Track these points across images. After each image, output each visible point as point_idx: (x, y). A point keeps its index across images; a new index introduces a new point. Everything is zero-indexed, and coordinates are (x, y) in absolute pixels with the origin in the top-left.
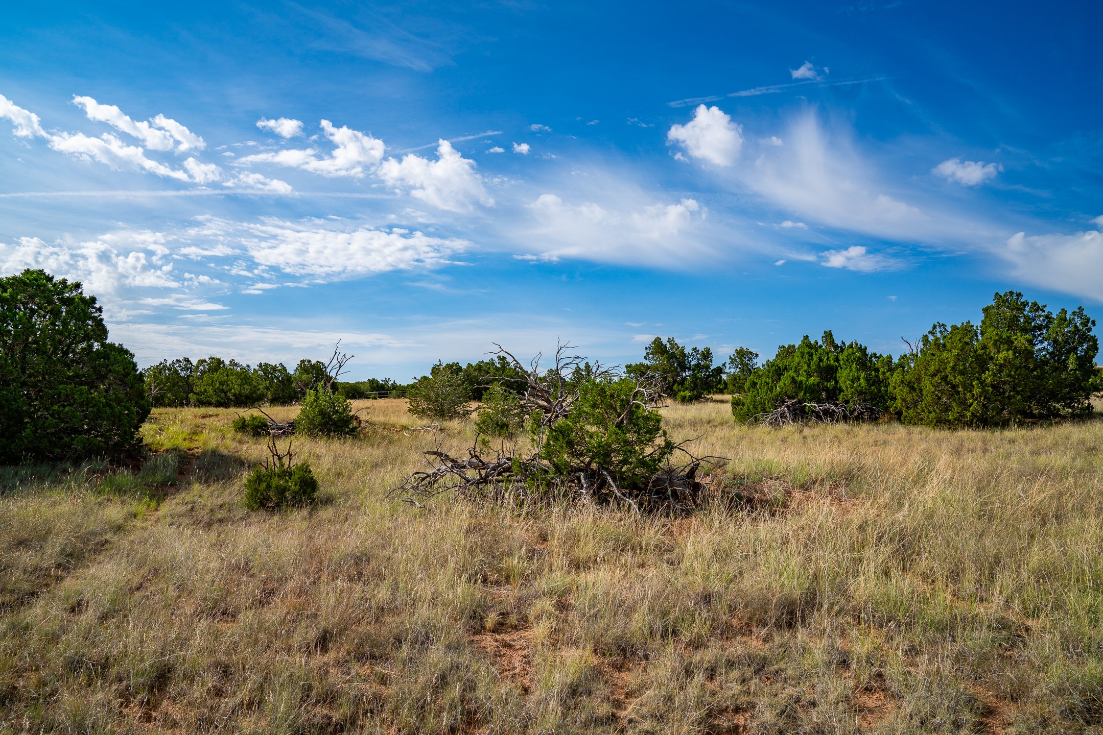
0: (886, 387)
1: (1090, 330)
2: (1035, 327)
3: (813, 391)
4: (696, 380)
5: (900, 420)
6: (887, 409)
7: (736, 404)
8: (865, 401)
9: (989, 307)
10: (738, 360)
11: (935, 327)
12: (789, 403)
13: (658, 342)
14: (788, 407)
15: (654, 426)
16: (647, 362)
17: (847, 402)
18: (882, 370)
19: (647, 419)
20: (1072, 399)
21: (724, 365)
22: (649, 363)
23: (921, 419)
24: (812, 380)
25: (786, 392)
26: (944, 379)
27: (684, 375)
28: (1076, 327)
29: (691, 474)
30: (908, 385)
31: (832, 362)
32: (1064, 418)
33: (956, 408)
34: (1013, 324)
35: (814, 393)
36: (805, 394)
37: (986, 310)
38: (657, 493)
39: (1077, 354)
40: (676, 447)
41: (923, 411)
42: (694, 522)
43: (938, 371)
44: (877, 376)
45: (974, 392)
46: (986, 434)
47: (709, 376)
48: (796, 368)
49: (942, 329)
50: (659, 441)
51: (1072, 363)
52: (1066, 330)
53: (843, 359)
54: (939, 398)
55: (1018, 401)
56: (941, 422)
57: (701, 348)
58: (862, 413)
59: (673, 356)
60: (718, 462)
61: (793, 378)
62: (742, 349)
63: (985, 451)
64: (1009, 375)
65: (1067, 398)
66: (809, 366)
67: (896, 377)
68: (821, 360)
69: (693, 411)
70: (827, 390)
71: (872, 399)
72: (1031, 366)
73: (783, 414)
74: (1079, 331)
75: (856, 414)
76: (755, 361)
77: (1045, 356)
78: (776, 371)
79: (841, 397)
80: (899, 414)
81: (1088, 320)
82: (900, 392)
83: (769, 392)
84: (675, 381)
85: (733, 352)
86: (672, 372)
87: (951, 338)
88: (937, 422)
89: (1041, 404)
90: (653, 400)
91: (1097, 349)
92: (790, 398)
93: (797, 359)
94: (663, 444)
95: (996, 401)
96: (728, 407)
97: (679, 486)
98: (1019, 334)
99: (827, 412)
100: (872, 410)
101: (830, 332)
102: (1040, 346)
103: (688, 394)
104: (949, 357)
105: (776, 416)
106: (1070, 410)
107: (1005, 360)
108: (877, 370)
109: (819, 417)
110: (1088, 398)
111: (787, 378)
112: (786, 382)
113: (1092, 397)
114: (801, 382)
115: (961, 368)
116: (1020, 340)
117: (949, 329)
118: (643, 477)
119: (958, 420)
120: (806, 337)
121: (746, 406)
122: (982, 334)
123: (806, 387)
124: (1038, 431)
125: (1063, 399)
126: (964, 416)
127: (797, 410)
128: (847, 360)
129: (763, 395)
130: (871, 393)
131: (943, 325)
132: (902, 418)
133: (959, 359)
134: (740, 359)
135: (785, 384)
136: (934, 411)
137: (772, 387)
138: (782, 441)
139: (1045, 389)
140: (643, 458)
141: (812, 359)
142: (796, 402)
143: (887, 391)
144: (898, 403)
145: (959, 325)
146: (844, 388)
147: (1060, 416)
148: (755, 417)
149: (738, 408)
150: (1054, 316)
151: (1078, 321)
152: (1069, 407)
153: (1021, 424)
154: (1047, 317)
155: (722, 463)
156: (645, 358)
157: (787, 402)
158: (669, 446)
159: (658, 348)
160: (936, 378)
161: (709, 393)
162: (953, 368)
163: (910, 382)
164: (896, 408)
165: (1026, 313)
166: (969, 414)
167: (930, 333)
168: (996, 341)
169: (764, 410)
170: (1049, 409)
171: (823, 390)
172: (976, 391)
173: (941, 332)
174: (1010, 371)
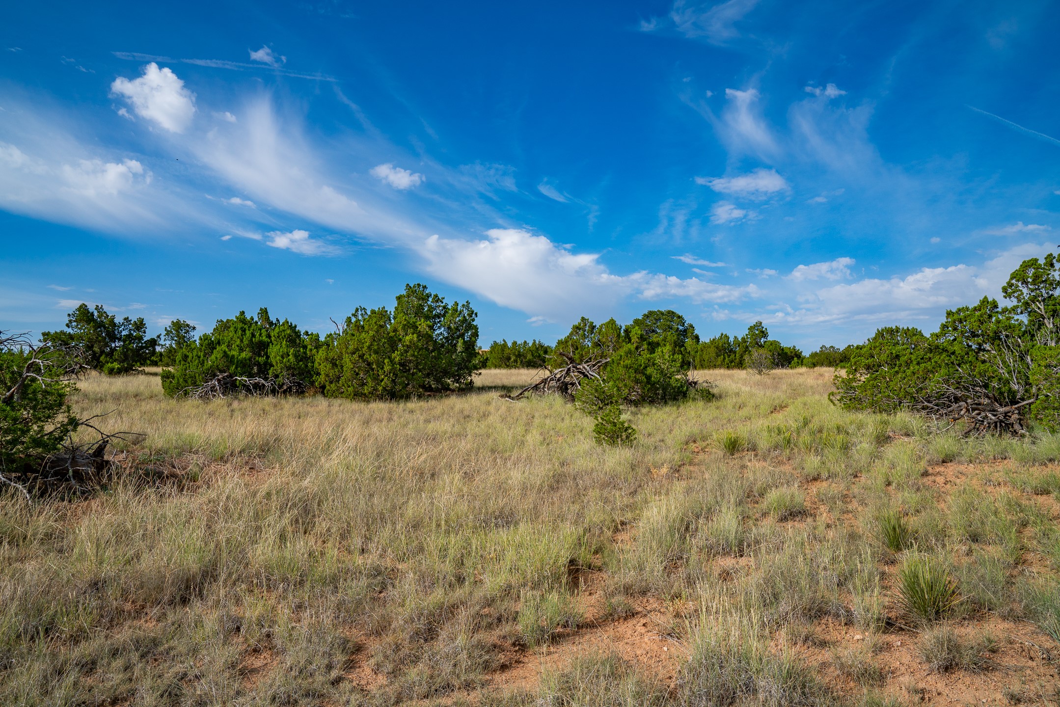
0: (313, 363)
1: (473, 320)
2: (435, 315)
3: (244, 366)
4: (127, 351)
5: (324, 394)
6: (312, 383)
7: (166, 377)
8: (293, 375)
9: (401, 296)
10: (174, 332)
11: (357, 310)
12: (220, 376)
13: (83, 309)
14: (219, 381)
15: (55, 401)
16: (70, 331)
17: (277, 376)
18: (309, 347)
19: (46, 393)
20: (459, 376)
21: (159, 337)
22: (72, 332)
23: (342, 393)
24: (243, 355)
25: (217, 366)
26: (361, 357)
27: (113, 345)
28: (464, 317)
29: (100, 451)
30: (331, 362)
31: (264, 338)
32: (453, 391)
33: (371, 383)
34: (419, 311)
35: (245, 367)
36: (236, 368)
37: (399, 298)
38: (56, 474)
39: (464, 339)
40: (82, 424)
41: (343, 385)
42: (95, 504)
43: (357, 350)
44: (305, 353)
45: (385, 369)
46: (393, 405)
47: (142, 348)
48: (229, 342)
49: (363, 312)
50: (61, 418)
51: (460, 347)
52: (458, 319)
53: (274, 336)
54: (357, 374)
55: (419, 377)
56: (359, 396)
57: (134, 318)
58: (290, 388)
59: (101, 325)
60: (137, 438)
61: (225, 352)
62: (178, 322)
63: (390, 420)
64: (413, 355)
65: (455, 375)
66: (242, 341)
67: (321, 354)
68: (253, 335)
69: (120, 383)
70: (258, 364)
71: (300, 374)
72: (431, 348)
73: (214, 387)
74: (466, 320)
75: (285, 387)
76: (192, 333)
77: (441, 339)
78: (210, 344)
79: (270, 372)
80: (323, 387)
81: (473, 312)
82: (324, 368)
83: (200, 366)
84: (102, 352)
85: (170, 324)
86: (100, 342)
87: (368, 321)
88: (355, 395)
89: (438, 380)
90: (73, 372)
91: (478, 336)
92: (222, 371)
93: (231, 334)
94: (66, 420)
95: (402, 377)
96: (158, 380)
97: (83, 466)
98: (422, 320)
99: (257, 386)
100: (299, 384)
101: (266, 309)
102: (438, 332)
103: (116, 365)
104: (366, 337)
105: (206, 389)
106: (457, 385)
107: (410, 342)
108: (305, 347)
109: (248, 390)
110: (470, 375)
111: (218, 352)
112: (218, 356)
113: (473, 375)
114: (233, 356)
115: (376, 347)
116: (423, 325)
117: (369, 313)
118: (39, 458)
119: (372, 394)
120: (243, 313)
121: (176, 379)
122: (395, 318)
123: (237, 362)
124: (433, 403)
125: (454, 376)
126: (376, 390)
127: (227, 383)
128: (278, 337)
129: (194, 368)
130: (299, 368)
131: (364, 309)
132: (325, 392)
133: (374, 340)
134: (177, 331)
135: (216, 358)
136: (352, 385)
137: (203, 360)
138: (209, 414)
139: (439, 367)
140: (42, 436)
141: (245, 334)
142: (227, 376)
143: (313, 366)
144: (322, 378)
145: (377, 310)
146: (274, 364)
147: (450, 390)
148: (186, 391)
149: (168, 381)
150: (449, 307)
151: (466, 312)
152: (457, 383)
153: (420, 397)
154: (444, 307)
155: (139, 439)
156: (68, 326)
157: (218, 376)
158: (74, 423)
159: (84, 315)
160: (355, 356)
161: (142, 365)
162: (369, 347)
163: (333, 359)
164: (320, 382)
165: (429, 303)
166: (380, 388)
167: (353, 315)
168: (405, 325)
169: (195, 384)
170: (442, 384)
171: (255, 365)
172: (387, 368)
173: (362, 315)
174: (414, 352)
